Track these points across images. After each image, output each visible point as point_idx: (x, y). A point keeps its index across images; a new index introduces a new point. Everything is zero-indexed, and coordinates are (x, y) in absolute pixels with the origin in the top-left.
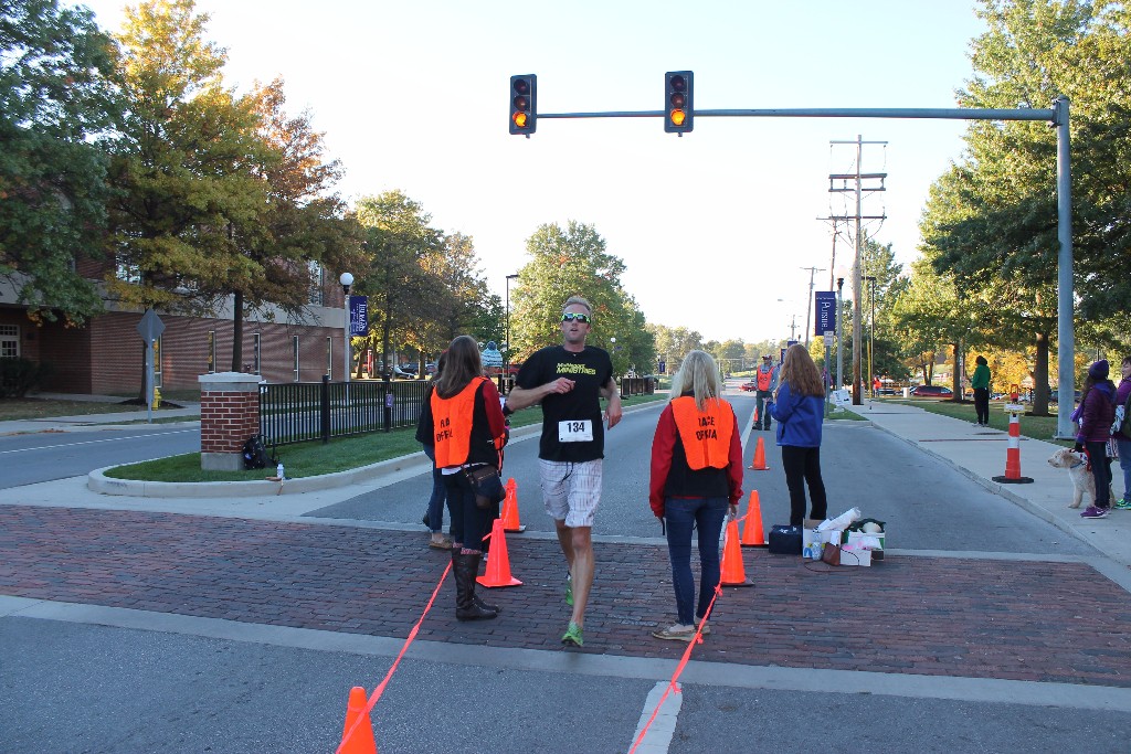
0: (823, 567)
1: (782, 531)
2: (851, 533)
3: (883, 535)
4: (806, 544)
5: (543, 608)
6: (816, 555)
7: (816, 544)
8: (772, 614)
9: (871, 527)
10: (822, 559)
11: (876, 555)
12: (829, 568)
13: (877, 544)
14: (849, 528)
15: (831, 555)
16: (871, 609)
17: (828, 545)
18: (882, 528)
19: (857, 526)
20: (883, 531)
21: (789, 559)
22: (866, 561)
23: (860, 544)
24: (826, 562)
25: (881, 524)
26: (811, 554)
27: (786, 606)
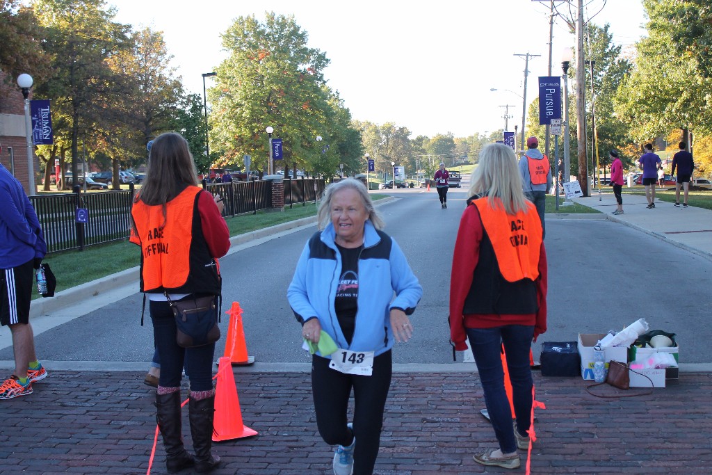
0: (610, 391)
1: (555, 348)
2: (639, 349)
3: (676, 350)
4: (585, 365)
5: (289, 466)
6: (599, 376)
7: (599, 363)
8: (568, 458)
9: (660, 341)
10: (606, 381)
11: (671, 373)
12: (617, 393)
13: (671, 362)
14: (636, 343)
15: (618, 375)
16: (686, 446)
17: (612, 363)
18: (673, 341)
19: (644, 340)
20: (676, 346)
21: (568, 383)
22: (660, 381)
23: (651, 362)
24: (612, 385)
25: (671, 336)
26: (593, 376)
27: (581, 446)
